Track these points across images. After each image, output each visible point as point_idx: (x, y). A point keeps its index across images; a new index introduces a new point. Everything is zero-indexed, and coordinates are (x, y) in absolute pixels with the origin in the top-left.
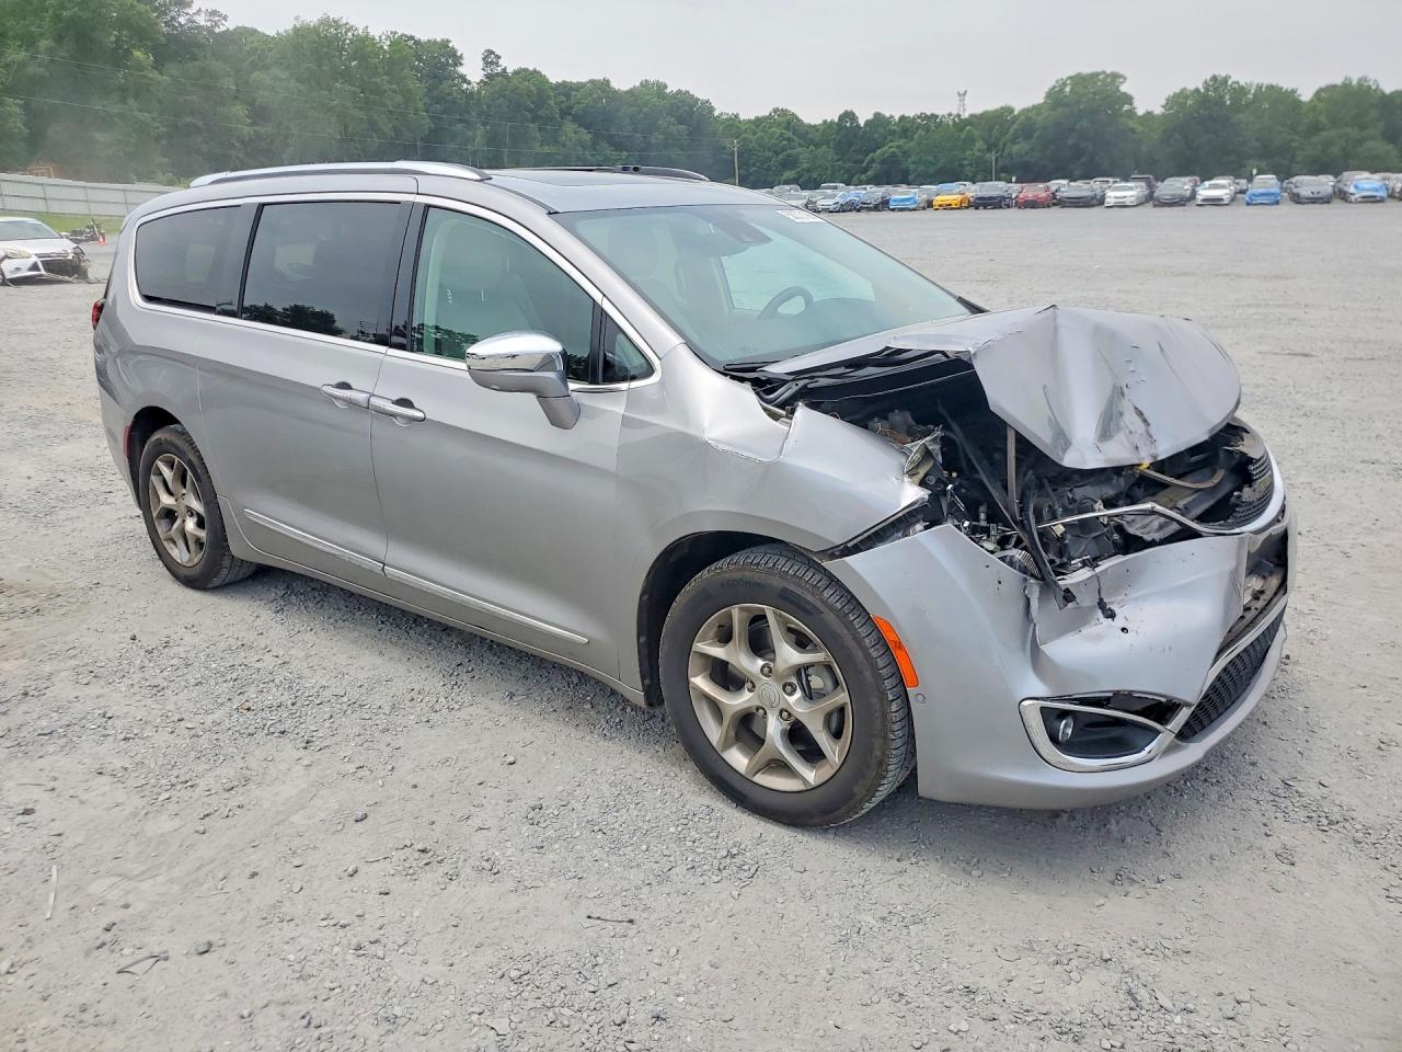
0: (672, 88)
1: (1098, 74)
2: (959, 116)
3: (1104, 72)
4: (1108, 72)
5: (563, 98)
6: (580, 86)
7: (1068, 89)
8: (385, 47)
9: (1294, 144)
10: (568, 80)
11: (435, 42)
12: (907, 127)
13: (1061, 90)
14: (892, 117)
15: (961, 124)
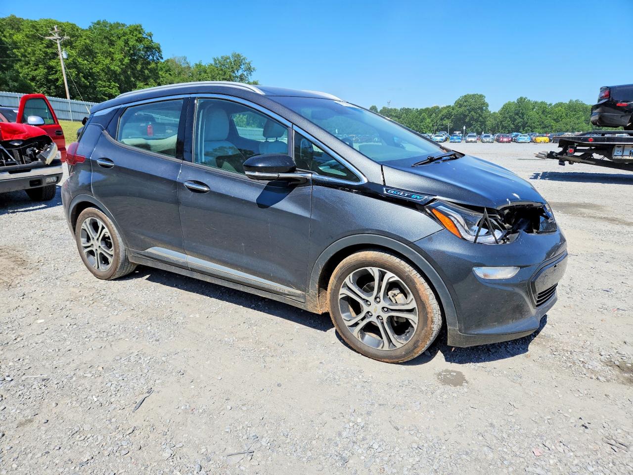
1: (475, 95)
2: (417, 109)
3: (477, 94)
4: (479, 94)
7: (463, 100)
9: (552, 124)
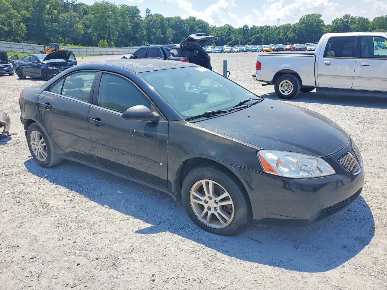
0: (197, 19)
1: (314, 14)
2: (276, 26)
3: (316, 14)
4: (317, 14)
5: (167, 22)
6: (172, 18)
7: (305, 19)
8: (119, 8)
10: (169, 17)
11: (133, 7)
12: (262, 29)
13: (304, 19)
14: (258, 26)
15: (276, 29)
